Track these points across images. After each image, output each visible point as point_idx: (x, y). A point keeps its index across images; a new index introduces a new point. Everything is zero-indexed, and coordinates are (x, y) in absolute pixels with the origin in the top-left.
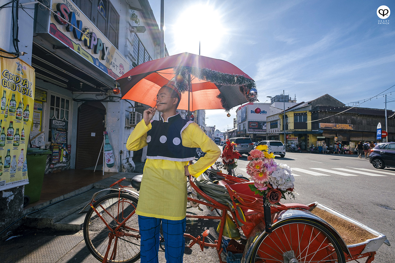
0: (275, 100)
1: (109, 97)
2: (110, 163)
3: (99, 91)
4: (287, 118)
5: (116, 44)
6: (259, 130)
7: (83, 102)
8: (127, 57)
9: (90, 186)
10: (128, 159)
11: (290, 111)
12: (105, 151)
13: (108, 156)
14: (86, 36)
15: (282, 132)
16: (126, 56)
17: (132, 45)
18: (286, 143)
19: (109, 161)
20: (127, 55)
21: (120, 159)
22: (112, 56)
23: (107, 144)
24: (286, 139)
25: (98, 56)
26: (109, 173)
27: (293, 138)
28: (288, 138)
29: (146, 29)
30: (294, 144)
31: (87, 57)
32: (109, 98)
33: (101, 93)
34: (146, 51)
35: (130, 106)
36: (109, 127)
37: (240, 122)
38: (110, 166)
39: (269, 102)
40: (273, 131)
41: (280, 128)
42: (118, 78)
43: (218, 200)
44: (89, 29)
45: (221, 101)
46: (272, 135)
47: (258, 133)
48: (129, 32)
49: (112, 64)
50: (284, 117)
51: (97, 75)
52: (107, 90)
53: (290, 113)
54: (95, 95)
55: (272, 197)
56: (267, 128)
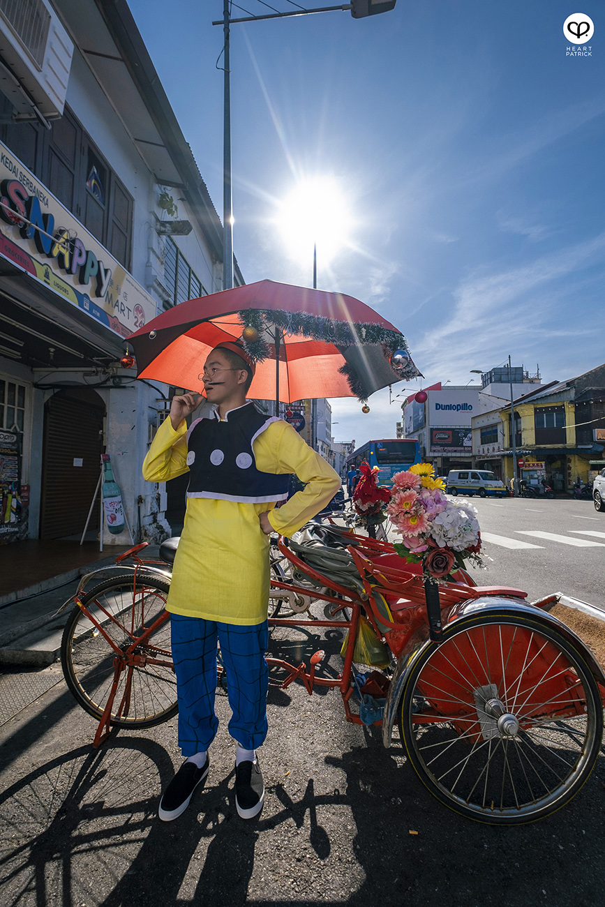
0: (491, 378)
1: (112, 377)
2: (118, 522)
3: (91, 364)
4: (519, 420)
5: (126, 260)
6: (456, 448)
7: (56, 390)
8: (152, 291)
9: (72, 574)
10: (154, 515)
11: (525, 403)
12: (104, 498)
13: (111, 508)
14: (62, 247)
15: (508, 452)
16: (148, 287)
17: (162, 263)
18: (519, 476)
19: (114, 518)
20: (150, 284)
21: (137, 514)
22: (118, 289)
23: (110, 481)
24: (518, 466)
25: (87, 289)
26: (113, 547)
27: (534, 465)
28: (523, 465)
29: (193, 227)
30: (536, 478)
31: (65, 291)
32: (111, 380)
33: (94, 369)
34: (192, 275)
35: (160, 396)
36: (113, 446)
37: (412, 431)
38: (117, 530)
39: (479, 383)
40: (488, 449)
41: (503, 441)
42: (130, 336)
43: (335, 578)
44: (68, 231)
45: (349, 379)
46: (486, 459)
47: (454, 454)
48: (155, 234)
49: (118, 306)
50: (513, 417)
51: (85, 330)
52: (107, 363)
53: (526, 407)
54: (82, 374)
55: (436, 564)
56: (474, 442)
